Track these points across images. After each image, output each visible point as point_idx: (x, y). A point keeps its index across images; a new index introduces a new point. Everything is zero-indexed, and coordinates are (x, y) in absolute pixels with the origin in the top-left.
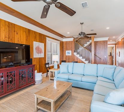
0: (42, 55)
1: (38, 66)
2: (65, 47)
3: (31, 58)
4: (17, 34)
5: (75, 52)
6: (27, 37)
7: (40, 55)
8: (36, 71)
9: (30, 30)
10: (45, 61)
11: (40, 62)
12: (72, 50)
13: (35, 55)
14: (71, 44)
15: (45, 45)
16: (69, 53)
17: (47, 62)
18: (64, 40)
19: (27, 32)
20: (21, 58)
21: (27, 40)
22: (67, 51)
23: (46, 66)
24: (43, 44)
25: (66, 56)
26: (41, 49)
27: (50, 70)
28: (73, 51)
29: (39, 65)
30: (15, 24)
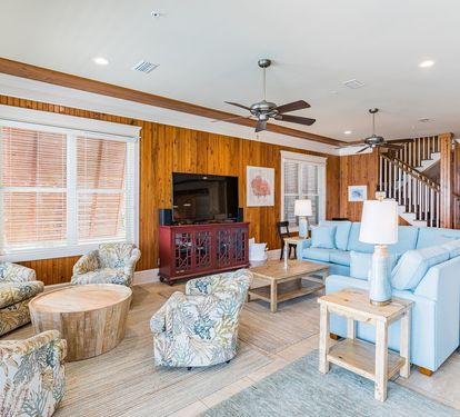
0: (269, 201)
1: (258, 228)
2: (345, 175)
3: (240, 206)
4: (212, 152)
5: (378, 190)
6: (232, 157)
7: (264, 201)
8: (252, 241)
9: (238, 139)
10: (278, 215)
11: (262, 217)
12: (368, 184)
13: (252, 200)
14: (367, 163)
15: (278, 173)
16: (359, 195)
17: (282, 220)
18: (343, 152)
19: (232, 146)
20: (217, 209)
21: (231, 164)
22: (351, 189)
23: (279, 231)
24: (271, 171)
25: (349, 203)
26: (266, 185)
27: (288, 241)
28: (373, 187)
29: (262, 226)
30: (208, 133)
